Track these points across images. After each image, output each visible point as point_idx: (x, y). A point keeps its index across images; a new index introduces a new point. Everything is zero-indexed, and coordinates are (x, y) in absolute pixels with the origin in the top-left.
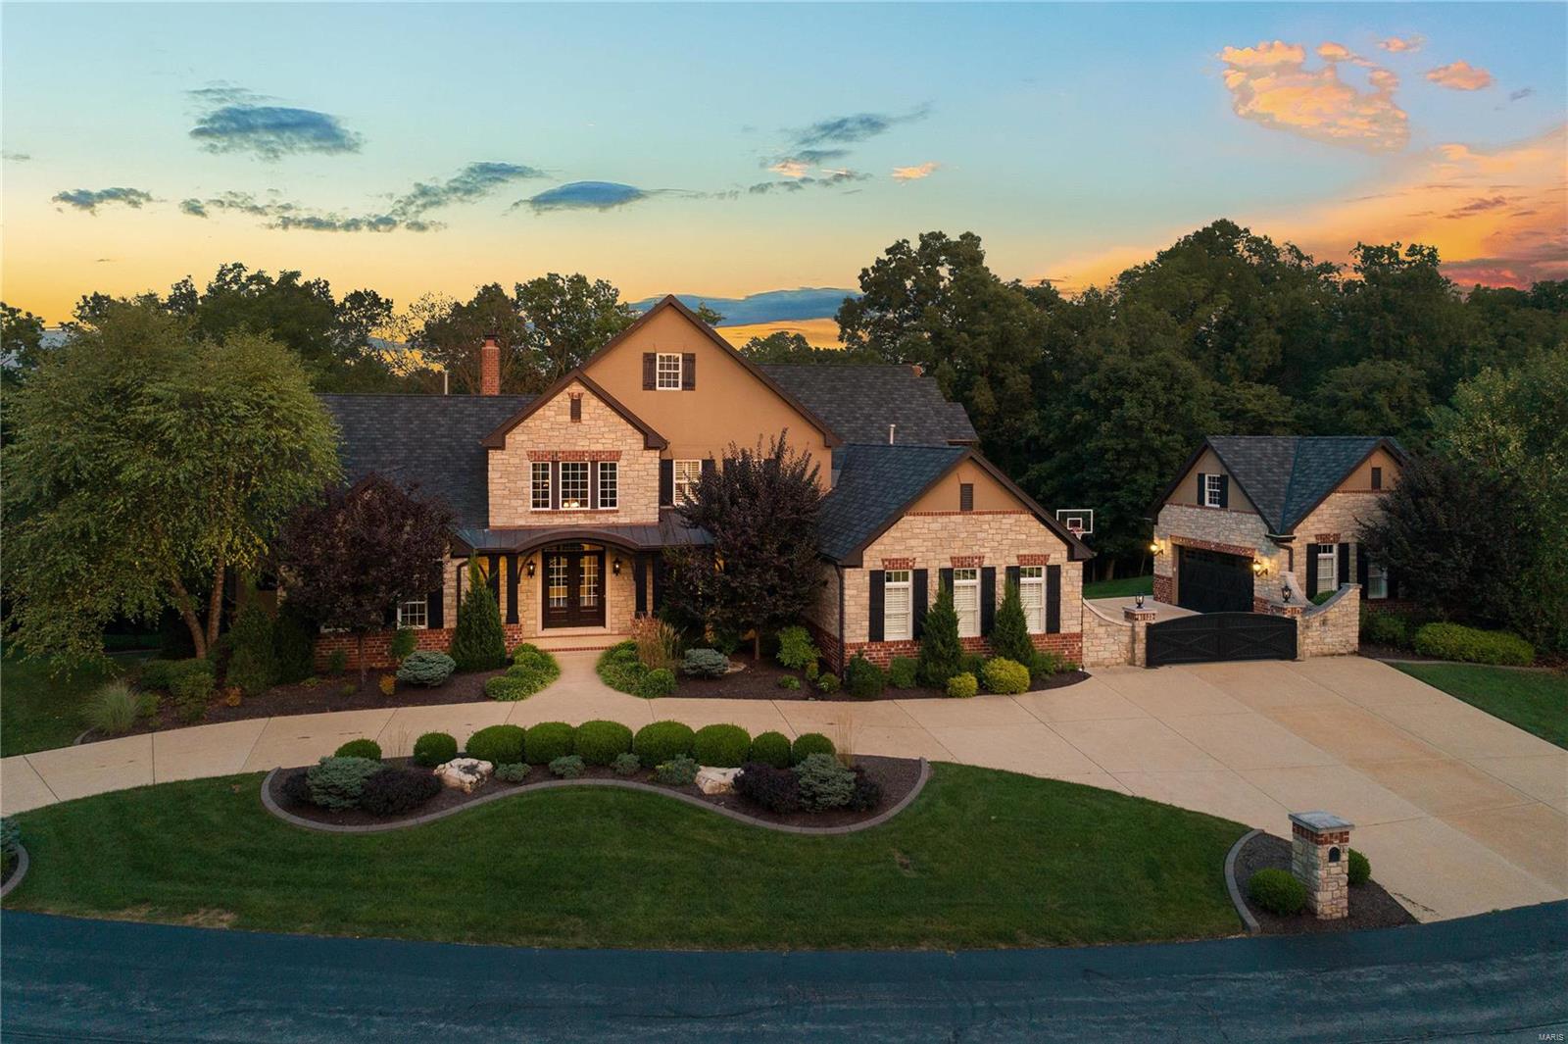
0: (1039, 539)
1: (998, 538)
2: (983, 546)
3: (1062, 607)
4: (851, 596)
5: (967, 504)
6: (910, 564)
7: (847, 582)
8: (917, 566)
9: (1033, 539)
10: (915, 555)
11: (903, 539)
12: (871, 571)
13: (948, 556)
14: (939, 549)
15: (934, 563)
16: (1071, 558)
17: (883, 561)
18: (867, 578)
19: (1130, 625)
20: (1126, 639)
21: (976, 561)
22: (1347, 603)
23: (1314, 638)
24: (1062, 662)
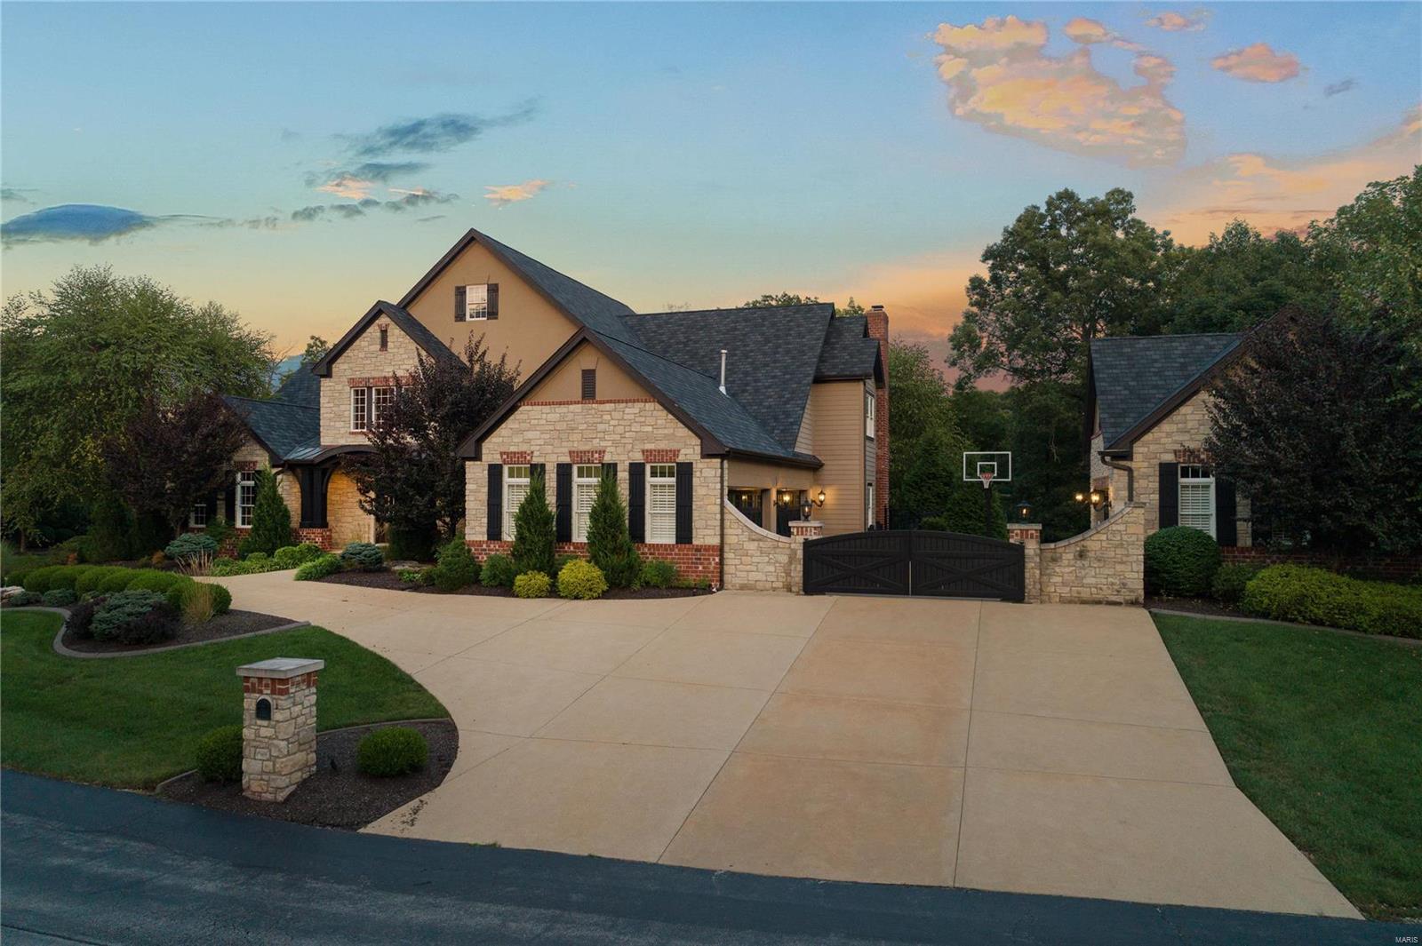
0: (666, 431)
1: (620, 429)
2: (603, 439)
3: (696, 514)
4: (471, 491)
5: (589, 393)
6: (528, 458)
7: (468, 475)
8: (535, 460)
9: (660, 431)
10: (532, 448)
11: (522, 431)
12: (489, 465)
13: (566, 450)
14: (557, 443)
15: (553, 457)
16: (706, 452)
17: (502, 454)
18: (486, 472)
19: (790, 540)
20: (784, 559)
21: (596, 456)
22: (1122, 527)
23: (1066, 577)
24: (692, 579)
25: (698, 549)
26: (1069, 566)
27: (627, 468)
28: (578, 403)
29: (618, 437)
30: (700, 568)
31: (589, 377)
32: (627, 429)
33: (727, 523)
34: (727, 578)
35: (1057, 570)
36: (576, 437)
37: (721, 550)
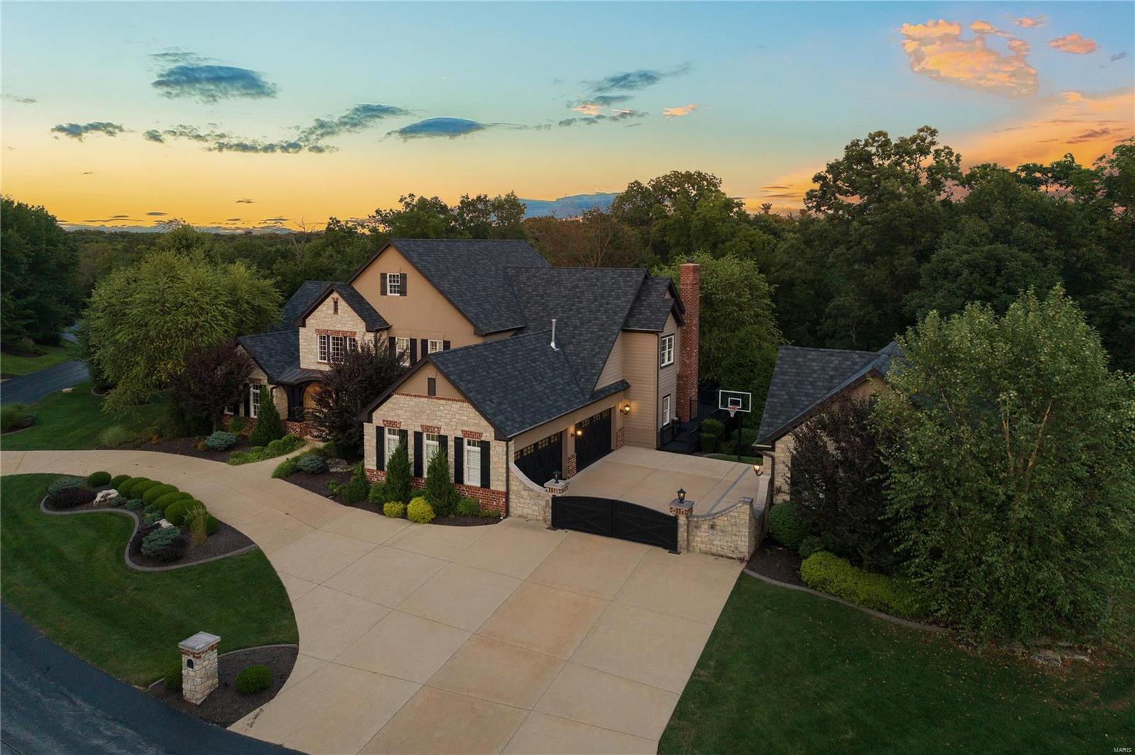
0: (474, 421)
1: (449, 416)
2: (441, 421)
3: (492, 472)
4: (367, 440)
5: (432, 392)
6: (398, 425)
7: (365, 431)
8: (402, 427)
9: (470, 420)
10: (400, 420)
11: (394, 409)
12: (377, 427)
13: (421, 424)
14: (414, 419)
15: (412, 427)
16: (497, 437)
17: (383, 421)
18: (375, 431)
19: (546, 493)
20: (543, 503)
21: (436, 430)
22: (736, 514)
23: (703, 539)
24: (490, 509)
25: (493, 492)
26: (705, 532)
27: (453, 439)
28: (425, 397)
29: (448, 421)
30: (495, 504)
31: (432, 383)
32: (453, 416)
33: (511, 478)
34: (511, 510)
35: (699, 534)
36: (425, 417)
37: (507, 494)
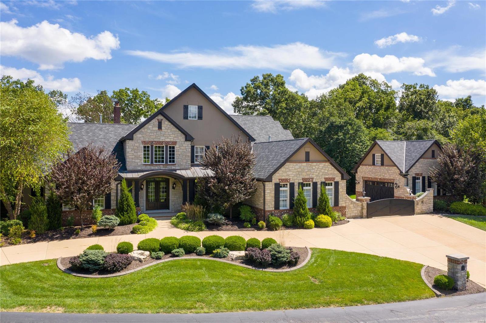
0: (332, 172)
1: (318, 172)
2: (313, 174)
3: (339, 197)
4: (268, 193)
5: (307, 160)
6: (289, 181)
7: (266, 188)
8: (291, 181)
9: (330, 172)
11: (286, 172)
12: (275, 184)
13: (301, 178)
14: (298, 176)
15: (297, 180)
16: (343, 178)
17: (279, 179)
18: (274, 186)
19: (361, 203)
20: (360, 209)
21: (311, 180)
22: (429, 195)
23: (419, 208)
25: (340, 208)
27: (320, 183)
28: (304, 162)
29: (317, 174)
30: (341, 213)
31: (307, 154)
32: (320, 171)
36: (304, 174)
